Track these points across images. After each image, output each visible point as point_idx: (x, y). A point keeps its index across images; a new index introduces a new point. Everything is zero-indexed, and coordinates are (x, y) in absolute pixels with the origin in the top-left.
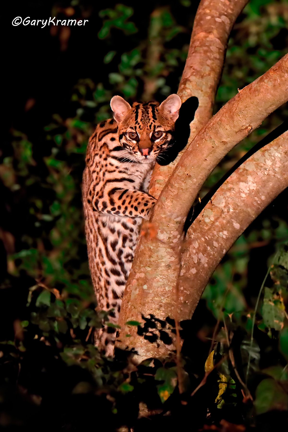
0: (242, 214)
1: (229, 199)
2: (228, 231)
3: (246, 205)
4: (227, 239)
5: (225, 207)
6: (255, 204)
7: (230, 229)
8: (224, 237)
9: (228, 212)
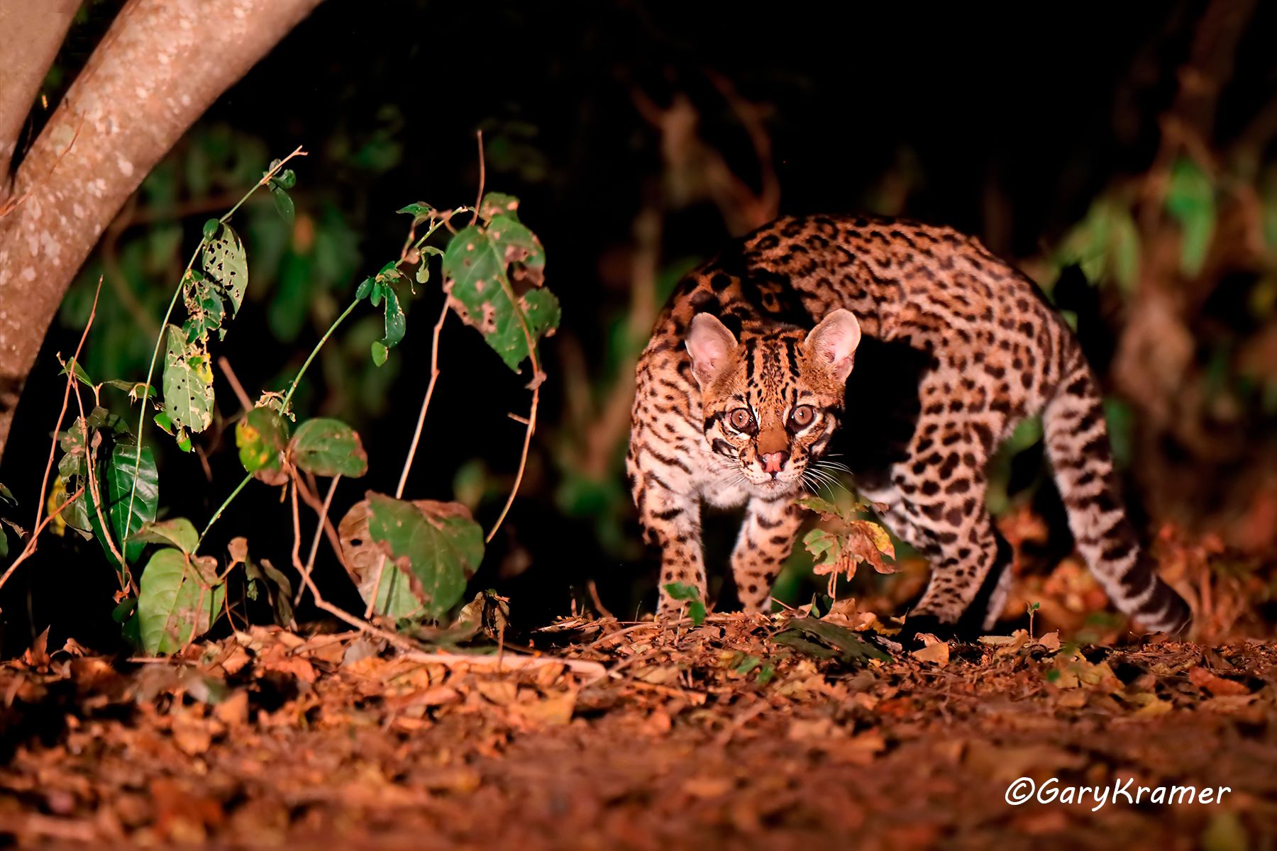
0: (138, 140)
1: (112, 102)
2: (107, 179)
3: (148, 117)
4: (105, 199)
5: (101, 120)
6: (168, 115)
7: (112, 175)
8: (99, 194)
9: (108, 132)
